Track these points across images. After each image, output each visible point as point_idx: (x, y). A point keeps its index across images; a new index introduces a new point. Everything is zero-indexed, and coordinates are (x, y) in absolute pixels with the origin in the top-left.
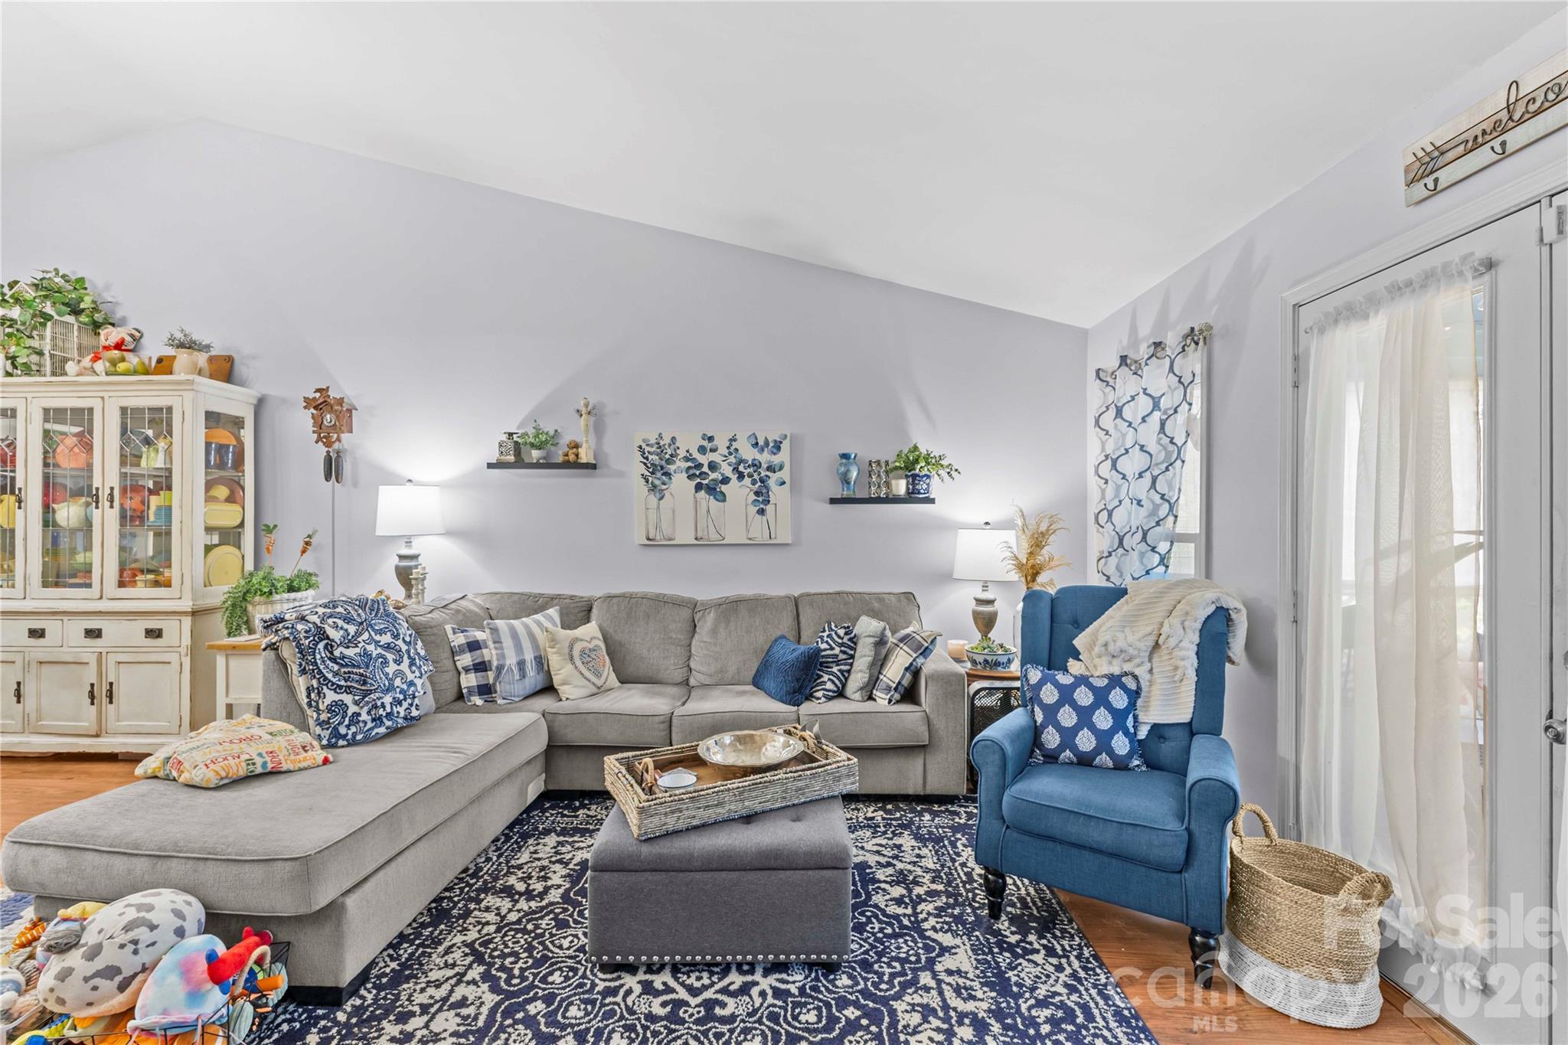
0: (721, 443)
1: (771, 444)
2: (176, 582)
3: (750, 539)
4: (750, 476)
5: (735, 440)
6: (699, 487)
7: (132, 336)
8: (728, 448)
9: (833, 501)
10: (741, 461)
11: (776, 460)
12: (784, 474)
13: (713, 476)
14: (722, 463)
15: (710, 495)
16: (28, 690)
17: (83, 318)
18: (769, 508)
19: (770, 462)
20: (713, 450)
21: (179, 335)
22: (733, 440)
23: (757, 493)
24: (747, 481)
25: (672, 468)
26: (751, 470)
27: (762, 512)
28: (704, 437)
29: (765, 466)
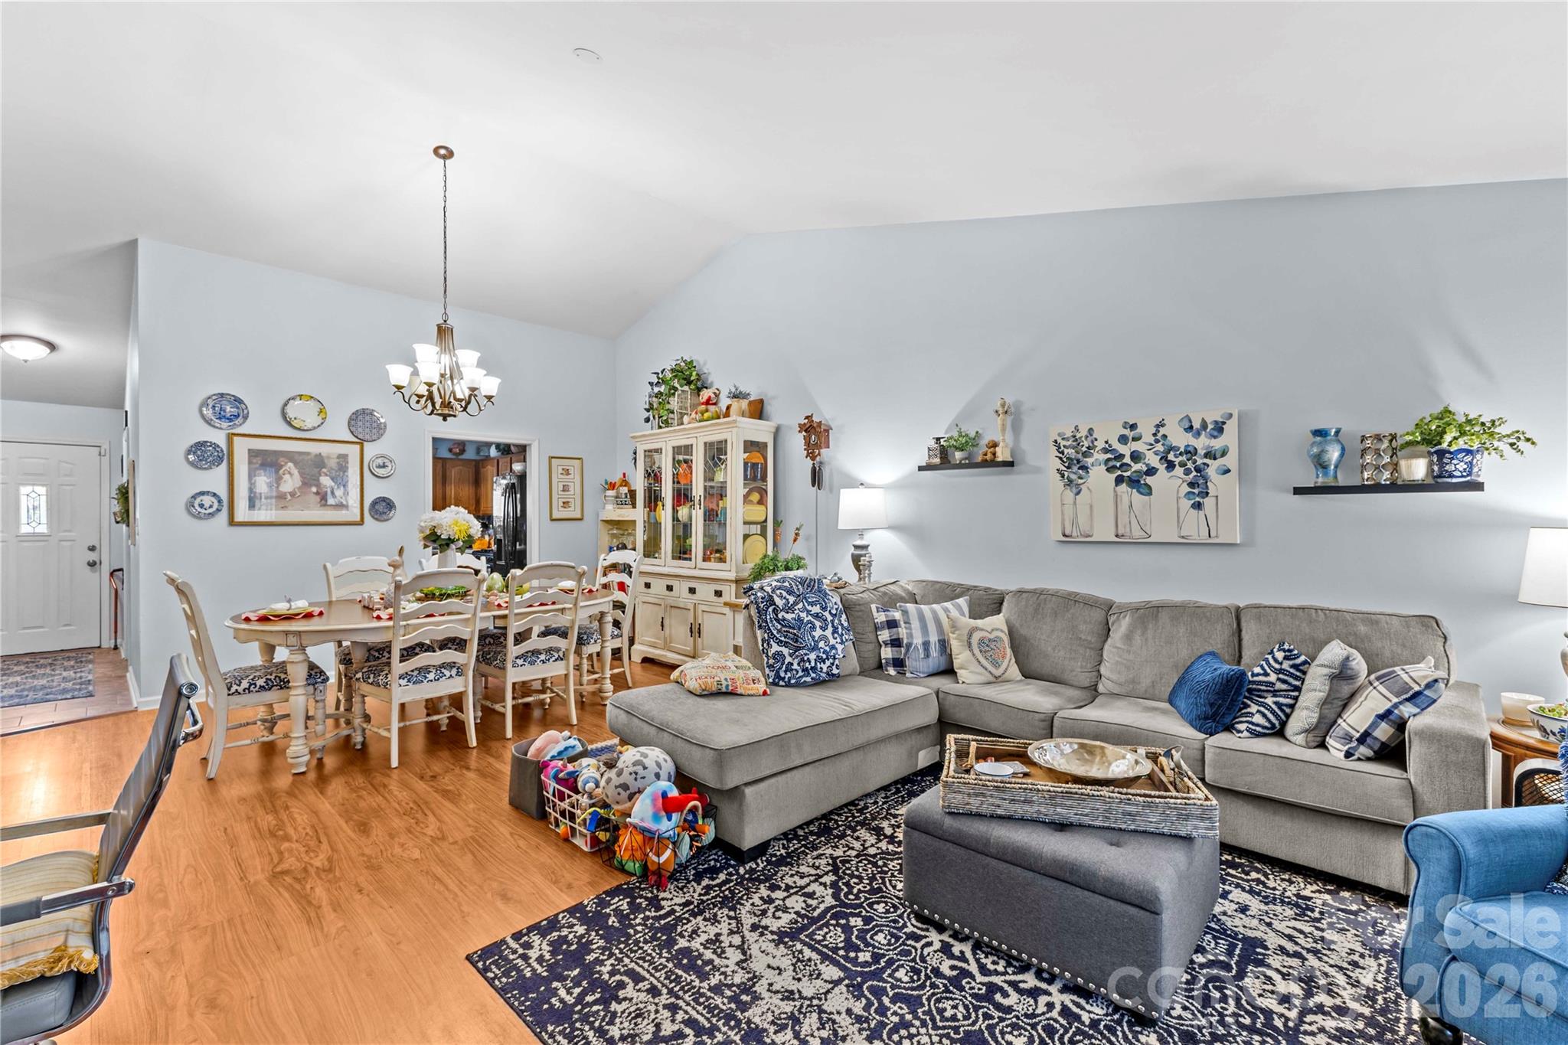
0: (1146, 430)
1: (1210, 426)
2: (728, 559)
3: (1183, 537)
4: (1182, 464)
5: (1163, 426)
6: (1119, 480)
7: (715, 393)
8: (1155, 435)
9: (1298, 491)
10: (1171, 449)
11: (1217, 444)
12: (1231, 461)
13: (1136, 467)
14: (1146, 452)
15: (1133, 488)
16: (667, 623)
17: (693, 387)
18: (1208, 503)
19: (1209, 447)
20: (1136, 439)
21: (733, 390)
22: (1161, 425)
23: (1192, 485)
24: (1179, 471)
25: (1089, 461)
26: (1184, 458)
28: (1125, 425)
29: (1201, 452)
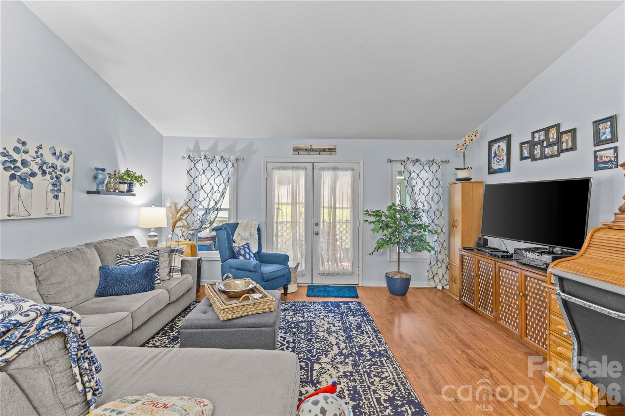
0: (32, 147)
1: (63, 156)
3: (48, 214)
4: (50, 173)
5: (41, 148)
6: (13, 177)
8: (36, 152)
9: (89, 192)
10: (45, 163)
11: (66, 165)
12: (70, 175)
13: (24, 170)
14: (31, 162)
15: (21, 183)
18: (61, 195)
19: (62, 166)
20: (25, 152)
22: (40, 148)
23: (54, 185)
24: (48, 176)
26: (51, 170)
27: (56, 197)
28: (19, 141)
29: (59, 168)
